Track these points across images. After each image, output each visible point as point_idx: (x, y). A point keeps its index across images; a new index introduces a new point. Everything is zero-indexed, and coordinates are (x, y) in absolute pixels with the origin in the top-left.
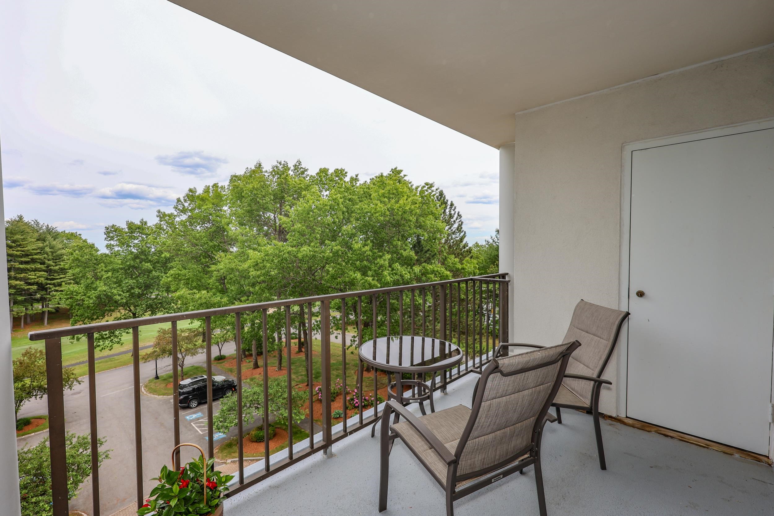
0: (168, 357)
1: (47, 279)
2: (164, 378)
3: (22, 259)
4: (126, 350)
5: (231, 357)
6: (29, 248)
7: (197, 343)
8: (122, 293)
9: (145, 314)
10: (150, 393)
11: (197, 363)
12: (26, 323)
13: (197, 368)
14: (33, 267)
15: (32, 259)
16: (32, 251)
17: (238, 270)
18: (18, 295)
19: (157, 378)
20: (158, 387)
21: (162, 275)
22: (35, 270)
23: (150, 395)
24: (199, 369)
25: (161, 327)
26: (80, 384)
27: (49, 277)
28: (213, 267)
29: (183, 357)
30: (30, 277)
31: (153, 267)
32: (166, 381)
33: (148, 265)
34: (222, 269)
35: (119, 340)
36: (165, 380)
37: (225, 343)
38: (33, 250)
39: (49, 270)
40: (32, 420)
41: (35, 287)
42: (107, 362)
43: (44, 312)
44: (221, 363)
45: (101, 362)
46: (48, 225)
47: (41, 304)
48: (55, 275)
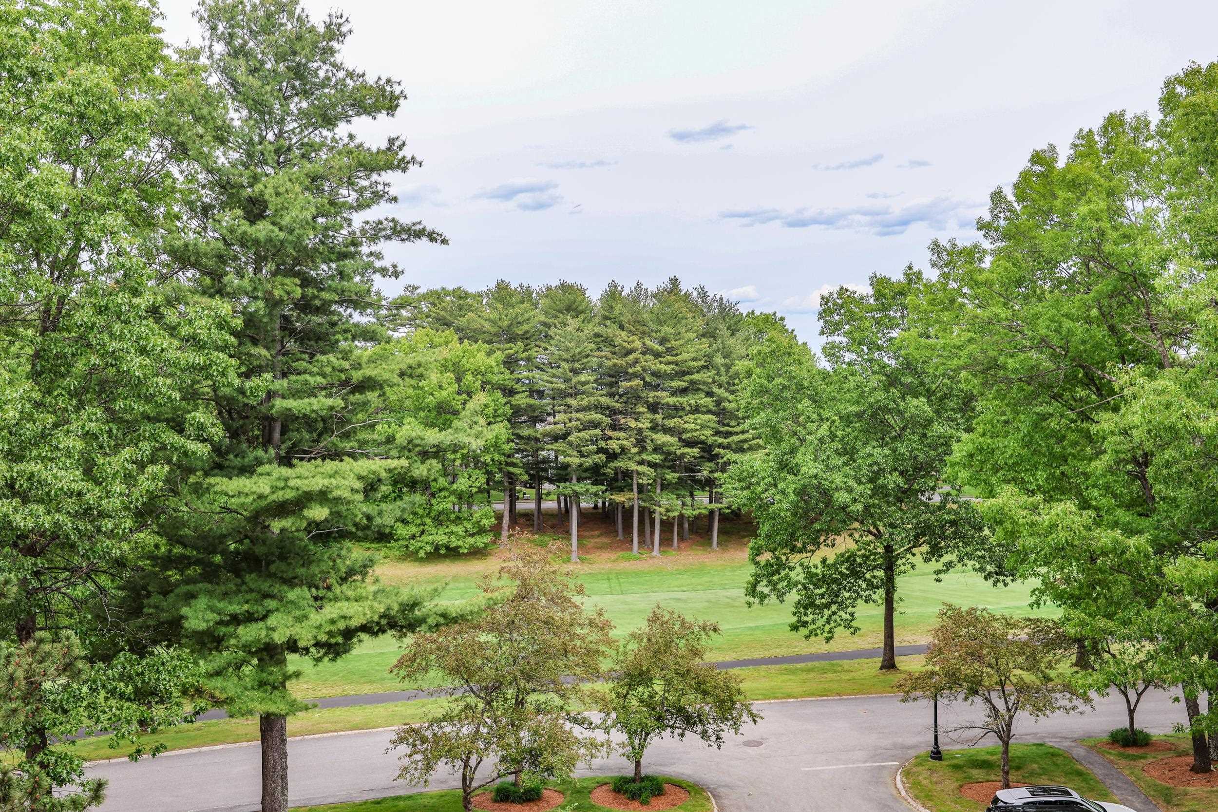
0: (966, 699)
1: (717, 433)
2: (955, 761)
3: (673, 384)
4: (870, 647)
5: (1168, 747)
6: (685, 356)
7: (1052, 674)
8: (855, 485)
9: (914, 550)
10: (916, 797)
11: (1054, 736)
12: (681, 538)
13: (1053, 755)
14: (692, 402)
15: (692, 382)
16: (692, 363)
17: (1195, 434)
18: (668, 468)
19: (937, 755)
20: (939, 787)
21: (958, 434)
22: (696, 410)
23: (915, 804)
24: (1059, 761)
25: (949, 600)
26: (755, 722)
27: (721, 429)
28: (1106, 422)
29: (1009, 710)
30: (686, 426)
31: (937, 412)
32: (960, 775)
33: (919, 405)
34: (1137, 427)
35: (849, 617)
36: (957, 767)
37: (1151, 688)
38: (694, 359)
39: (721, 413)
40: (666, 786)
41: (695, 451)
42: (824, 671)
43: (712, 512)
44: (1134, 758)
45: (809, 671)
46: (721, 299)
47: (707, 494)
48: (733, 423)
